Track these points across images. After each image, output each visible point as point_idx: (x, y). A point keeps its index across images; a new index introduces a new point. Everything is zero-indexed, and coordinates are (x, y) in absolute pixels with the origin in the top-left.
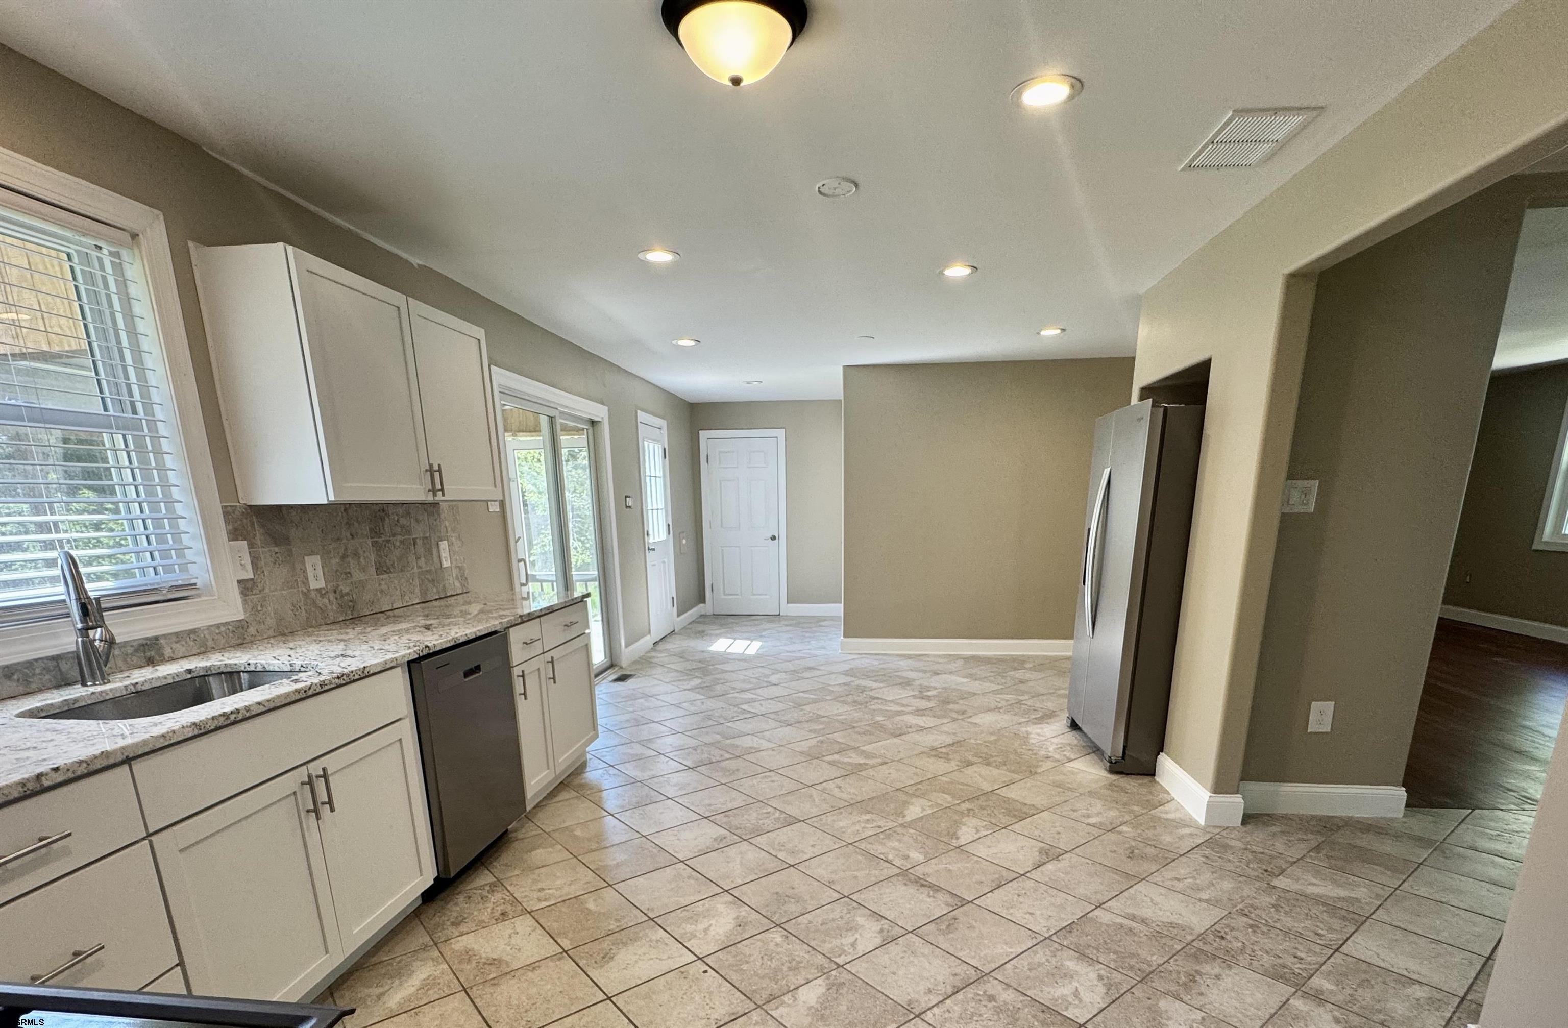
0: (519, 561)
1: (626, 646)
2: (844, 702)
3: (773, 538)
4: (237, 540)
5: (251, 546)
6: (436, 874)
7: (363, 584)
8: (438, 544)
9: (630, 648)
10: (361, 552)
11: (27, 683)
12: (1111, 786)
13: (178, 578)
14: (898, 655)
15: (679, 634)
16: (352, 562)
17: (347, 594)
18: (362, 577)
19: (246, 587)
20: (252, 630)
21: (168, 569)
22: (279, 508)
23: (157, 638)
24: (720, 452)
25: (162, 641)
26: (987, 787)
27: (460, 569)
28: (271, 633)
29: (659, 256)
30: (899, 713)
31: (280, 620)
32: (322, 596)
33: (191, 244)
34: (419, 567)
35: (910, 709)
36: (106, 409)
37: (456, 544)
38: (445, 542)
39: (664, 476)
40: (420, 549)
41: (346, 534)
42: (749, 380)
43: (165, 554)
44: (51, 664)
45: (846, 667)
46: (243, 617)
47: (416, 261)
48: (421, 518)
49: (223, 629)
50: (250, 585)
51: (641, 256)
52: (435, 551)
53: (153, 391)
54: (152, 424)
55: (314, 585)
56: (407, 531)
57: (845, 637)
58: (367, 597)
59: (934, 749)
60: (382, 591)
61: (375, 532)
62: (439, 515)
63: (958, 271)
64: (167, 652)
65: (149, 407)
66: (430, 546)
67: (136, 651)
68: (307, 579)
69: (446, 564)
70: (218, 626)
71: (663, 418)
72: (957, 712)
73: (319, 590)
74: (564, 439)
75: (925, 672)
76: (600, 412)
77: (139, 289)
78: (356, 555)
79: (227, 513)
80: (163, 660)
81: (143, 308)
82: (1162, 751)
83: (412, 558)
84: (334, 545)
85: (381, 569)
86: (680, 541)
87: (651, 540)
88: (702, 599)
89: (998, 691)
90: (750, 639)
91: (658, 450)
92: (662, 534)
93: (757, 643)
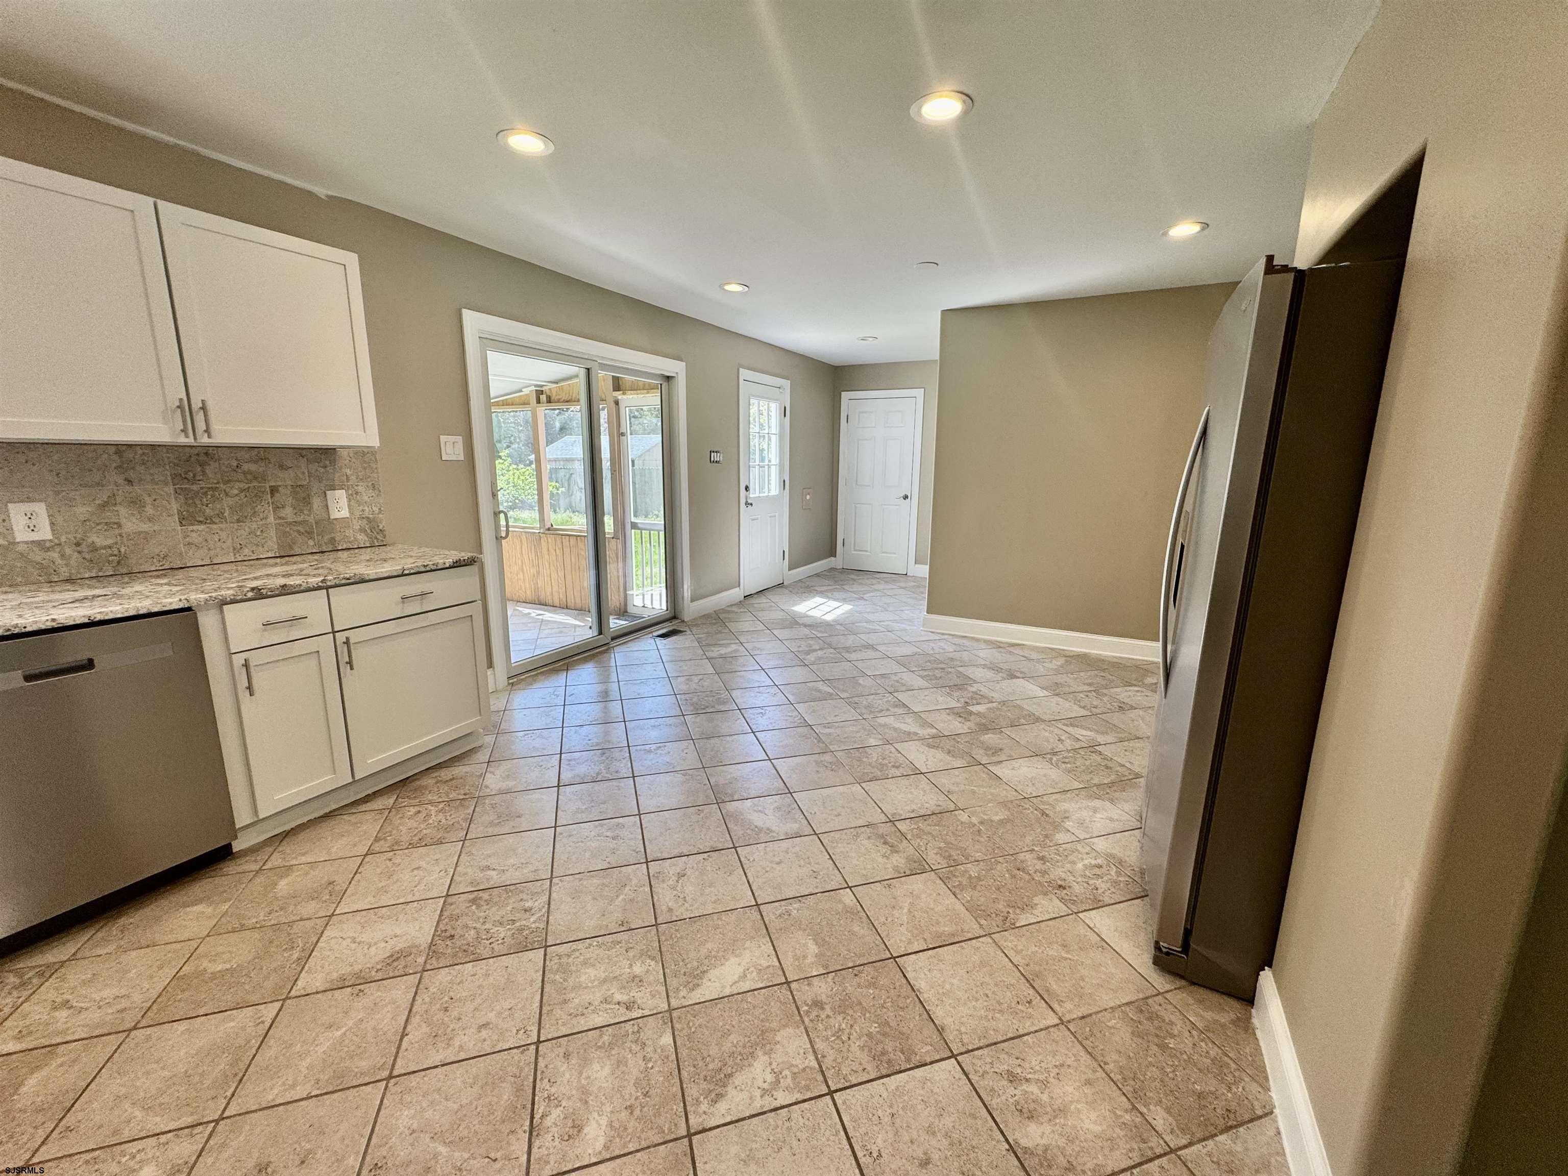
0: (495, 513)
1: (692, 601)
3: (906, 497)
7: (146, 536)
8: (325, 493)
9: (696, 603)
15: (781, 589)
16: (123, 512)
17: (107, 547)
18: (146, 526)
24: (860, 412)
27: (371, 521)
29: (528, 143)
32: (45, 550)
34: (280, 517)
37: (363, 494)
39: (779, 434)
40: (285, 496)
41: (115, 477)
42: (862, 335)
48: (289, 464)
52: (316, 502)
56: (256, 477)
57: (928, 613)
58: (152, 549)
60: (189, 545)
62: (334, 461)
66: (306, 495)
69: (340, 513)
71: (782, 377)
72: (987, 750)
73: (38, 542)
76: (674, 367)
78: (135, 503)
82: (1270, 966)
83: (265, 507)
85: (189, 519)
86: (804, 494)
87: (753, 494)
88: (832, 552)
89: (1072, 722)
90: (844, 600)
91: (774, 408)
92: (774, 489)
93: (847, 607)
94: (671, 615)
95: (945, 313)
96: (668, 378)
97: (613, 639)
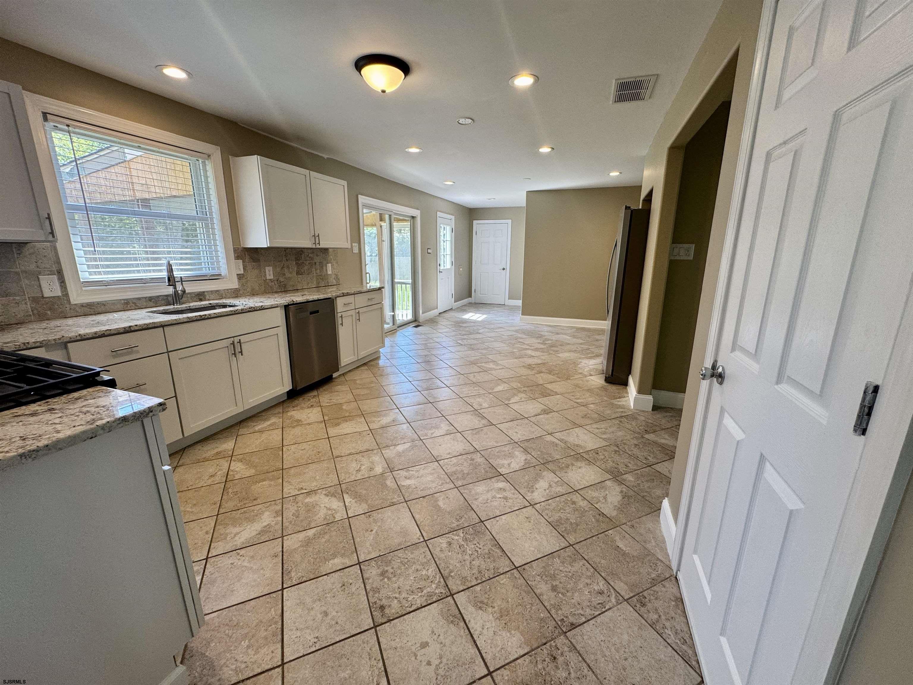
0: (367, 273)
1: (423, 313)
2: (505, 343)
3: (504, 269)
4: (238, 259)
5: (243, 262)
6: (291, 388)
7: (290, 279)
8: (326, 265)
9: (423, 315)
10: (290, 266)
11: (156, 303)
12: (603, 388)
13: (216, 272)
14: (546, 325)
15: (454, 310)
16: (286, 270)
17: (283, 282)
18: (290, 275)
19: (240, 277)
20: (241, 292)
21: (213, 269)
22: (257, 249)
23: (204, 292)
24: (482, 230)
25: (206, 293)
26: (541, 382)
27: (336, 275)
28: (249, 294)
29: (414, 150)
30: (527, 349)
31: (253, 289)
32: (272, 282)
33: (230, 157)
34: (317, 273)
35: (533, 348)
36: (197, 214)
37: (335, 265)
38: (330, 265)
39: (451, 241)
40: (318, 266)
41: (284, 259)
42: (489, 198)
43: (213, 264)
44: (165, 298)
45: (517, 328)
46: (237, 287)
47: (326, 156)
48: (319, 254)
49: (229, 291)
50: (241, 276)
51: (406, 150)
52: (324, 268)
53: (213, 208)
54: (212, 219)
55: (268, 277)
56: (312, 259)
57: (521, 315)
58: (291, 283)
59: (530, 365)
60: (298, 282)
61: (297, 259)
62: (328, 253)
63: (545, 150)
64: (207, 297)
65: (211, 213)
66: (322, 266)
67: (196, 296)
68: (266, 275)
69: (330, 272)
70: (228, 290)
71: (452, 215)
72: (554, 351)
73: (270, 280)
74: (395, 224)
75: (552, 333)
76: (416, 213)
77: (210, 173)
78: (288, 267)
79: (235, 250)
80: (205, 300)
81: (211, 180)
82: (630, 374)
83: (314, 269)
84: (279, 263)
85: (298, 273)
86: (459, 269)
87: (442, 267)
88: (470, 296)
89: (581, 344)
90: (483, 314)
91: (448, 229)
92: (448, 266)
93: (485, 316)
94: (414, 320)
95: (528, 192)
96: (413, 217)
97: (398, 327)
